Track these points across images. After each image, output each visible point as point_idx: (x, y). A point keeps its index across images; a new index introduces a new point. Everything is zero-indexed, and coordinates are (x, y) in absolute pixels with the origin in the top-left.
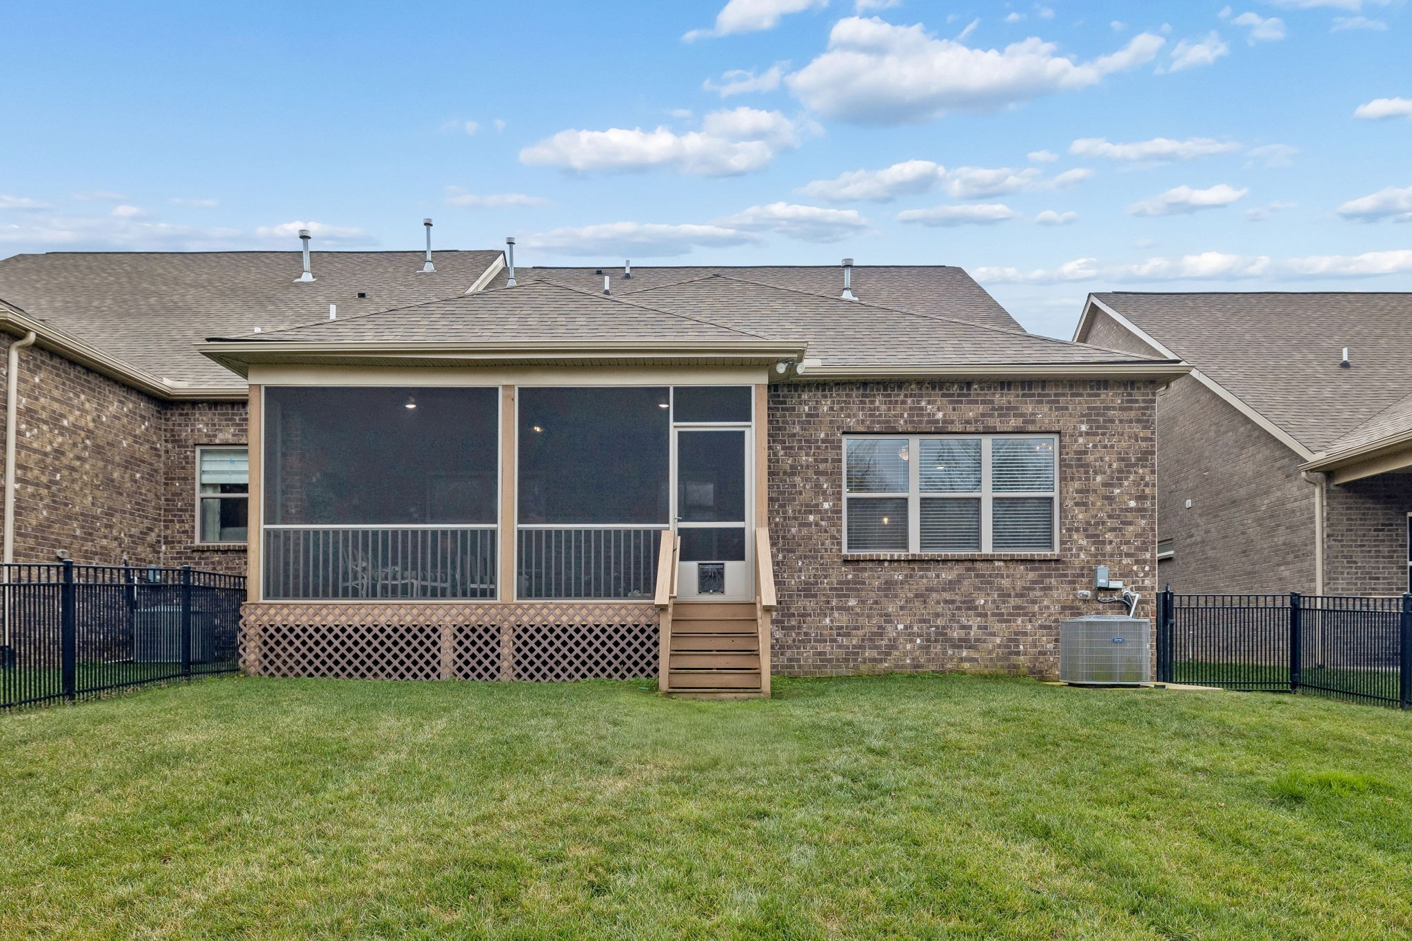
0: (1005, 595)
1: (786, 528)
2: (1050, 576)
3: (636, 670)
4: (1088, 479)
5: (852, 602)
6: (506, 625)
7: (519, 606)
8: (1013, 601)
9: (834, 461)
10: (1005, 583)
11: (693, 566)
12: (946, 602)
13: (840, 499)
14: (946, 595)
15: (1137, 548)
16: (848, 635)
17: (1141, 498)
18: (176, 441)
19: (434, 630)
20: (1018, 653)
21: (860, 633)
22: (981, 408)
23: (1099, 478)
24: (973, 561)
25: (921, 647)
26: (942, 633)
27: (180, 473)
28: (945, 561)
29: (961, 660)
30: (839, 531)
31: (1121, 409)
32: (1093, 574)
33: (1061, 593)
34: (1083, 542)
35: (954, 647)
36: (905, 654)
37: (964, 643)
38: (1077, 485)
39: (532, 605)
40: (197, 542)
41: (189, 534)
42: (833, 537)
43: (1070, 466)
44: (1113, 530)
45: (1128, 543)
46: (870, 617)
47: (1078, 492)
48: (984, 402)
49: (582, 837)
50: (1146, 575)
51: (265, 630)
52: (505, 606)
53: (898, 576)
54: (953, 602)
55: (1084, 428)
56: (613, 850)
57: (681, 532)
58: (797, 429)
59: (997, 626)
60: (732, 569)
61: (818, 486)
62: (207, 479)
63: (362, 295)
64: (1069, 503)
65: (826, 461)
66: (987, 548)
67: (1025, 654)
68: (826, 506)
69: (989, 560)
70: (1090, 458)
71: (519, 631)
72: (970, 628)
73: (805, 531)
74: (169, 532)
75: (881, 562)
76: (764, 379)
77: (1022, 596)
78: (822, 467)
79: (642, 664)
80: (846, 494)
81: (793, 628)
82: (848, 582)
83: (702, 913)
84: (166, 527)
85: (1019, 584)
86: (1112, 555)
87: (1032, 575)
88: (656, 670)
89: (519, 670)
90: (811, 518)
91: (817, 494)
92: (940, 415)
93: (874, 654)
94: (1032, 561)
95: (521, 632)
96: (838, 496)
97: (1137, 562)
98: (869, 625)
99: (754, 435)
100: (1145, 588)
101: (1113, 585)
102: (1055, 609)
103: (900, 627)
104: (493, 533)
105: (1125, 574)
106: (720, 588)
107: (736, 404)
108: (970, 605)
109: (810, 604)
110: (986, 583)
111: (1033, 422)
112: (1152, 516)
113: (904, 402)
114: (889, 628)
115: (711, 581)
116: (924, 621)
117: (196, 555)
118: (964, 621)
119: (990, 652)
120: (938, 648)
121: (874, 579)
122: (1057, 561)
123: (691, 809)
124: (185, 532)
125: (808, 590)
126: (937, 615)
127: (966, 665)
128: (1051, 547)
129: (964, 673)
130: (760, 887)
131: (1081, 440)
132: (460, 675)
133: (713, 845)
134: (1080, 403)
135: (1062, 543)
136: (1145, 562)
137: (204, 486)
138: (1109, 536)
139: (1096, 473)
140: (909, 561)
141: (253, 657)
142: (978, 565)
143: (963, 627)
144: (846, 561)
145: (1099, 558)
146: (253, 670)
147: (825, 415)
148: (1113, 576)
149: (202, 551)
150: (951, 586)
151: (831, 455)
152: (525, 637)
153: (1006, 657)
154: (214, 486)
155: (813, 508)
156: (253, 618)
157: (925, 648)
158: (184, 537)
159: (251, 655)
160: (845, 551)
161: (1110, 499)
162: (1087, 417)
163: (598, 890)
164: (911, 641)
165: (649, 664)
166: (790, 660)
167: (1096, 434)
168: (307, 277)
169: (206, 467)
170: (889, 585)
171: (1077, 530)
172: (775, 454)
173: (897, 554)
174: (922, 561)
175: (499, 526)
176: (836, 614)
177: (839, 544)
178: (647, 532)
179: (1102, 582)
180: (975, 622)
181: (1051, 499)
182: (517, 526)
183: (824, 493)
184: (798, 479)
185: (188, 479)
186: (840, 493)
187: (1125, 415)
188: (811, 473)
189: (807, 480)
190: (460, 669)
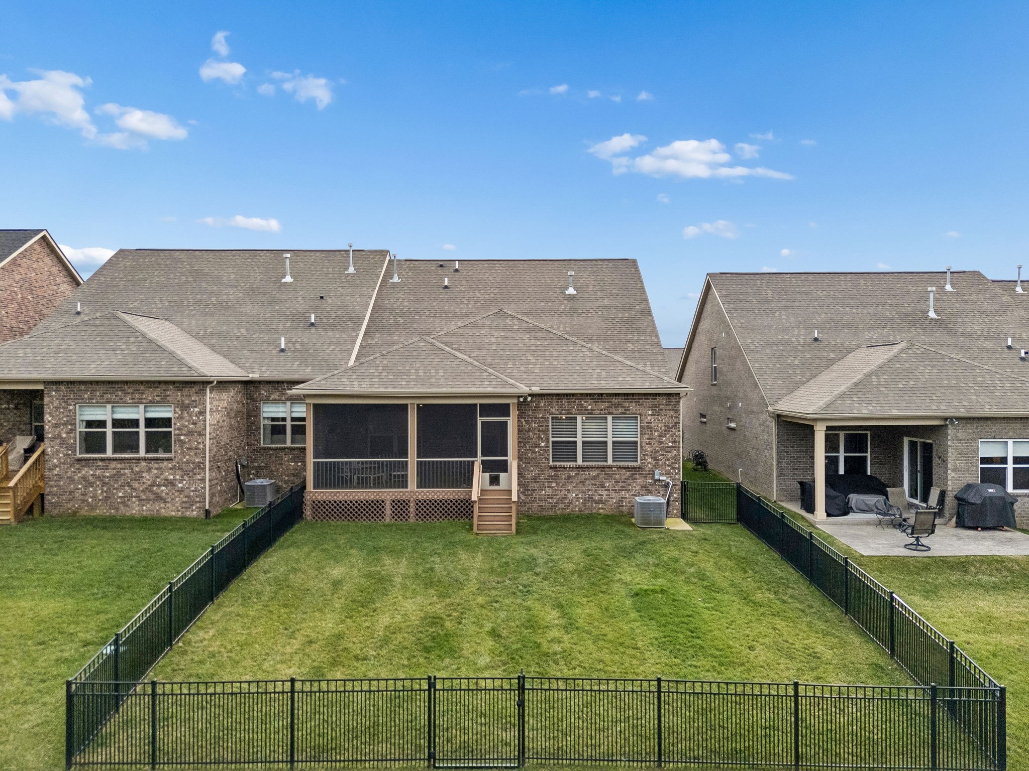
0: (617, 482)
1: (526, 453)
2: (636, 474)
3: (464, 517)
4: (652, 434)
5: (554, 485)
6: (412, 499)
7: (417, 492)
8: (620, 484)
9: (546, 426)
10: (617, 477)
11: (487, 475)
12: (593, 484)
13: (548, 442)
14: (593, 482)
15: (673, 463)
16: (552, 498)
17: (674, 442)
18: (252, 399)
19: (383, 502)
20: (623, 506)
21: (557, 497)
22: (607, 404)
23: (656, 434)
24: (604, 468)
25: (582, 503)
26: (591, 497)
27: (254, 413)
28: (592, 468)
29: (599, 508)
30: (548, 455)
31: (666, 405)
32: (653, 474)
33: (641, 481)
34: (650, 460)
35: (596, 503)
36: (576, 506)
37: (600, 501)
38: (647, 436)
39: (422, 491)
40: (262, 445)
41: (258, 441)
42: (546, 458)
43: (644, 428)
44: (662, 455)
45: (668, 460)
46: (561, 491)
47: (648, 439)
48: (608, 402)
49: (455, 610)
50: (676, 474)
51: (314, 502)
52: (411, 492)
53: (573, 474)
54: (595, 485)
55: (650, 412)
56: (462, 613)
57: (483, 461)
58: (531, 413)
59: (613, 494)
60: (502, 475)
61: (539, 436)
62: (265, 415)
63: (322, 298)
64: (644, 444)
65: (542, 426)
66: (610, 462)
67: (626, 506)
68: (543, 444)
69: (610, 467)
70: (653, 425)
71: (417, 502)
72: (603, 495)
73: (534, 455)
74: (249, 440)
75: (565, 468)
76: (515, 401)
77: (624, 482)
78: (541, 428)
79: (467, 514)
80: (551, 439)
81: (529, 495)
82: (552, 476)
83: (480, 629)
84: (248, 438)
85: (623, 477)
86: (662, 465)
87: (628, 474)
88: (472, 517)
89: (417, 517)
90: (537, 450)
91: (539, 440)
92: (590, 407)
93: (563, 506)
94: (628, 468)
95: (418, 502)
96: (548, 441)
97: (672, 468)
98: (561, 494)
99: (512, 423)
100: (676, 479)
101: (662, 478)
102: (638, 488)
103: (574, 495)
104: (407, 462)
105: (668, 474)
106: (498, 484)
107: (504, 410)
108: (603, 486)
109: (536, 485)
110: (609, 477)
111: (629, 410)
112: (679, 449)
113: (575, 402)
114: (569, 495)
115: (495, 480)
116: (584, 492)
117: (262, 451)
118: (600, 492)
119: (611, 506)
120: (588, 504)
121: (563, 475)
122: (639, 468)
123: (480, 600)
124: (256, 440)
125: (535, 479)
126: (589, 490)
127: (601, 511)
128: (637, 461)
129: (600, 514)
130: (492, 623)
131: (649, 418)
132: (393, 520)
133: (484, 611)
134: (649, 402)
135: (641, 460)
136: (676, 468)
137: (264, 418)
138: (661, 457)
139: (655, 431)
140: (577, 468)
141: (309, 513)
142: (606, 470)
143: (600, 495)
144: (551, 468)
145: (656, 466)
146: (309, 518)
147: (542, 407)
148: (661, 475)
149: (264, 449)
150: (594, 478)
151: (545, 423)
152: (420, 504)
153: (618, 508)
154: (268, 418)
155: (538, 446)
156: (309, 497)
157: (584, 504)
158: (256, 443)
159: (308, 512)
160: (551, 463)
161: (661, 442)
162: (651, 408)
163: (460, 623)
164: (579, 501)
165: (470, 515)
166: (528, 508)
167: (655, 415)
168: (288, 279)
169: (265, 409)
170: (569, 478)
171: (647, 455)
172: (522, 423)
173: (572, 464)
174: (582, 468)
175: (409, 459)
176: (547, 489)
177: (548, 460)
178: (469, 462)
179: (657, 477)
180: (605, 493)
181: (636, 442)
182: (416, 459)
183: (542, 439)
184: (531, 434)
185: (257, 416)
186: (548, 439)
187: (667, 407)
188: (536, 431)
189: (535, 434)
190: (393, 517)
